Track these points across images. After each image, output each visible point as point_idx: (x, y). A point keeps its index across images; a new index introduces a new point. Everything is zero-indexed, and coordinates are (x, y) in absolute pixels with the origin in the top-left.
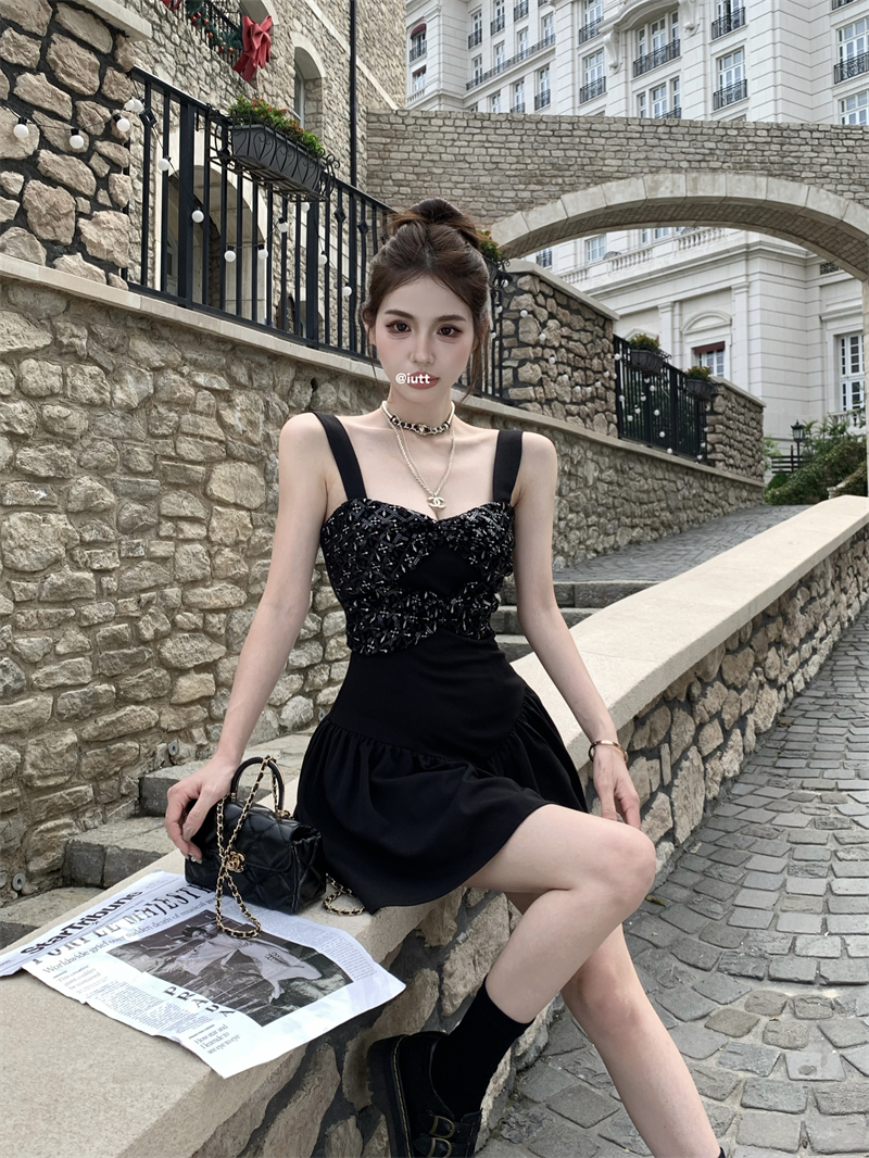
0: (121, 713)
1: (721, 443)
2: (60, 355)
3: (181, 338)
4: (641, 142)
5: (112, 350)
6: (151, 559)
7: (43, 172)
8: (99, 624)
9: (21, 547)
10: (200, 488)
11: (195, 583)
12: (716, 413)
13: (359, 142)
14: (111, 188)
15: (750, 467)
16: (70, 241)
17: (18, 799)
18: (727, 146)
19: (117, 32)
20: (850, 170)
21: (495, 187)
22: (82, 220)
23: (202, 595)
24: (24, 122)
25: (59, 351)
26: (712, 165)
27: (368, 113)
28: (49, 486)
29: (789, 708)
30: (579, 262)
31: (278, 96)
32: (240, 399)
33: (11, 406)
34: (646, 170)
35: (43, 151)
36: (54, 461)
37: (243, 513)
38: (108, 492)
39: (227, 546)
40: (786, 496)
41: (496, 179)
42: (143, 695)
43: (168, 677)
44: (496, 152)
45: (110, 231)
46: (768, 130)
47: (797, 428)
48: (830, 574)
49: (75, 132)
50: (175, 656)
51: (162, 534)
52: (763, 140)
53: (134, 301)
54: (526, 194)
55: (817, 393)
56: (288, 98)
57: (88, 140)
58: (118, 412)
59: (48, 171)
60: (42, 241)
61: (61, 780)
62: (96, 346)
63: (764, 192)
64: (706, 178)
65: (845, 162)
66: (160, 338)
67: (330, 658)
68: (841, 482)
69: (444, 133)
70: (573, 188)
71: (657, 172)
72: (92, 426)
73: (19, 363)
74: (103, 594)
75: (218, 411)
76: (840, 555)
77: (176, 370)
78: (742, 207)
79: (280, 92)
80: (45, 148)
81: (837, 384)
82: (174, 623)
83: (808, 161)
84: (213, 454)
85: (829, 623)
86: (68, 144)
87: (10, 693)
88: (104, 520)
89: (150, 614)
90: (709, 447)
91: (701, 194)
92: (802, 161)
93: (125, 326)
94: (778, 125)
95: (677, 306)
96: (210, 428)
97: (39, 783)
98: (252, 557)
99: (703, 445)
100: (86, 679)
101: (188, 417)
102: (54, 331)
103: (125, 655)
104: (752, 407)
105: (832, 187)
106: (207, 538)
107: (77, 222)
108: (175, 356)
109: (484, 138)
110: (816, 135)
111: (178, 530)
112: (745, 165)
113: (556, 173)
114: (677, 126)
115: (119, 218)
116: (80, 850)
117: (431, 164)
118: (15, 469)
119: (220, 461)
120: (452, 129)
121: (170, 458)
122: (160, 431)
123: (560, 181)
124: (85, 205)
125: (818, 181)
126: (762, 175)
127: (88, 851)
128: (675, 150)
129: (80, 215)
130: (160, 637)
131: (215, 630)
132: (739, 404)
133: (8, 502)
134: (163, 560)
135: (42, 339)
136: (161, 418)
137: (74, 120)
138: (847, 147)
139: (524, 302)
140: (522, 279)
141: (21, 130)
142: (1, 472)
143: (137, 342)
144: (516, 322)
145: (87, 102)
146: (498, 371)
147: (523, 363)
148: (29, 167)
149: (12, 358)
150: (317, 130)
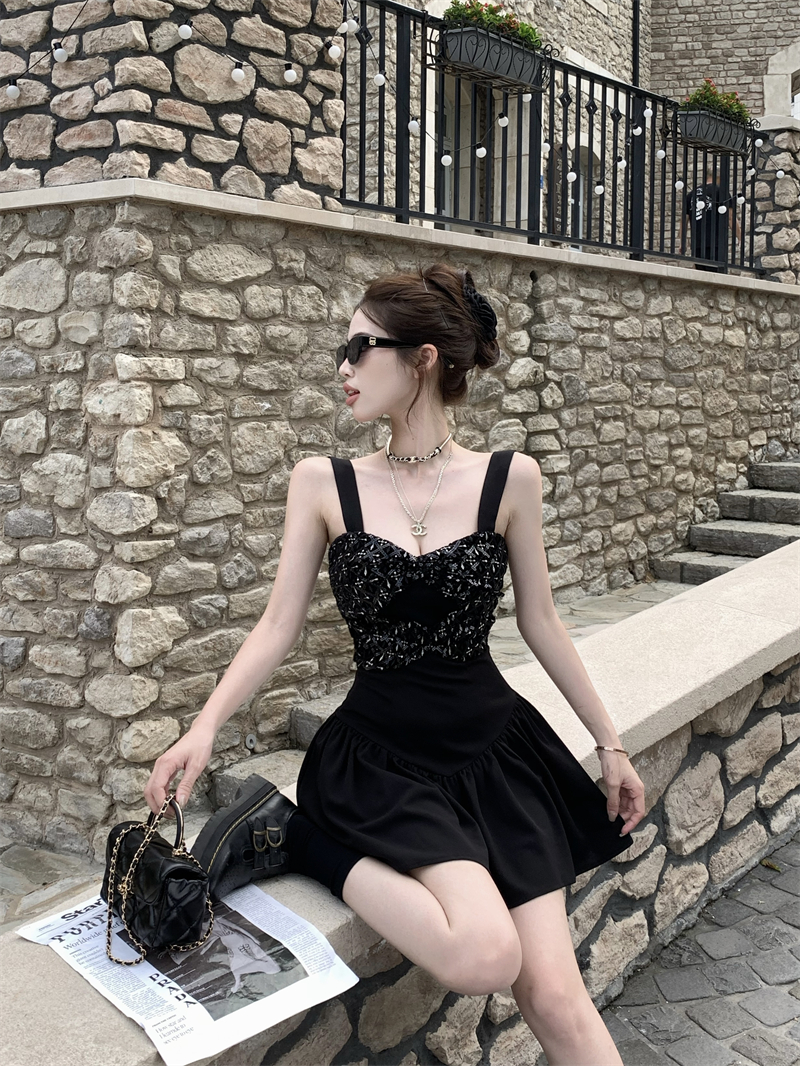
2: (281, 278)
3: (394, 250)
5: (328, 269)
7: (260, 110)
9: (247, 453)
14: (325, 114)
16: (287, 171)
22: (298, 150)
24: (239, 66)
25: (281, 275)
28: (273, 398)
33: (237, 329)
35: (259, 90)
36: (277, 376)
38: (327, 399)
45: (323, 157)
49: (288, 67)
53: (346, 220)
57: (302, 72)
58: (335, 326)
59: (264, 108)
60: (262, 175)
62: (313, 267)
66: (375, 252)
72: (311, 341)
73: (244, 290)
80: (262, 86)
86: (282, 79)
87: (244, 583)
88: (324, 426)
93: (341, 245)
102: (275, 257)
107: (293, 152)
108: (388, 268)
115: (333, 143)
116: (303, 718)
118: (243, 385)
124: (300, 135)
127: (309, 719)
129: (296, 144)
133: (236, 415)
135: (263, 266)
137: (289, 55)
139: (781, 162)
140: (779, 138)
141: (238, 74)
142: (230, 388)
143: (352, 259)
144: (772, 183)
145: (300, 35)
146: (747, 238)
147: (777, 228)
148: (247, 106)
149: (237, 287)
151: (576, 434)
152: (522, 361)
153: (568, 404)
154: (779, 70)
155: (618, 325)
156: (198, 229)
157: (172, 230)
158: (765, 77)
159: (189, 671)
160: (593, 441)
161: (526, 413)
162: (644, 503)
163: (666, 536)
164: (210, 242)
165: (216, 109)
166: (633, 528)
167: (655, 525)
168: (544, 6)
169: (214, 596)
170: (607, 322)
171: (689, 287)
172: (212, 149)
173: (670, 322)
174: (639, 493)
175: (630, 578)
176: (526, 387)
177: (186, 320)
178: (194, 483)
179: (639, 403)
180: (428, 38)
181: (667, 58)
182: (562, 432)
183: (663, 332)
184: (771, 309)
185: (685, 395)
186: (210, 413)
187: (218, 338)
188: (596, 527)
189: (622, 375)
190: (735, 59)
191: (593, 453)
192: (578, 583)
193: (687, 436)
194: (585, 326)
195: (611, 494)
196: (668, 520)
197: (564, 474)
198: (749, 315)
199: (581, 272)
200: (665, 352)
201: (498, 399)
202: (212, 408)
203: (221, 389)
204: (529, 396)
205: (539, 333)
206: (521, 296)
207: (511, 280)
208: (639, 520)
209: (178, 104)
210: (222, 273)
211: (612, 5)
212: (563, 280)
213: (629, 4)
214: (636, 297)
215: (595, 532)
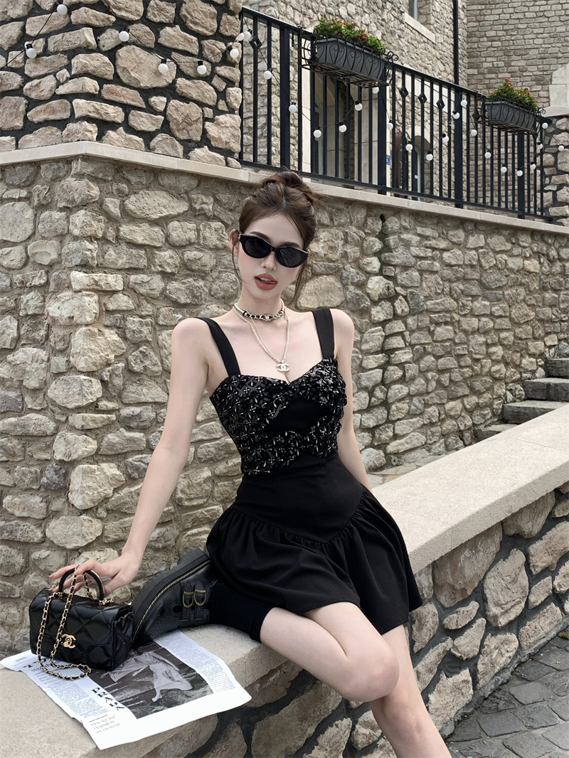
2: (195, 216)
5: (231, 210)
7: (180, 94)
13: (460, 11)
14: (227, 98)
16: (199, 139)
17: (173, 513)
22: (207, 123)
24: (164, 61)
25: (195, 214)
28: (185, 310)
32: (322, 234)
33: (162, 254)
35: (179, 79)
45: (226, 129)
49: (200, 63)
53: (244, 175)
57: (210, 67)
59: (183, 93)
60: (181, 141)
61: (201, 501)
62: (219, 208)
72: (219, 263)
73: (167, 224)
80: (181, 77)
86: (196, 72)
93: (240, 193)
97: (186, 503)
102: (190, 201)
107: (204, 125)
115: (233, 119)
118: (166, 297)
124: (209, 112)
129: (205, 119)
133: (161, 323)
135: (182, 207)
137: (201, 55)
139: (562, 139)
140: (560, 122)
141: (164, 67)
142: (157, 299)
144: (555, 155)
145: (209, 41)
146: (539, 195)
147: (560, 187)
148: (170, 91)
149: (162, 222)
150: (427, 6)
151: (416, 335)
152: (375, 279)
153: (412, 313)
154: (560, 81)
155: (446, 255)
156: (133, 179)
157: (114, 180)
158: (550, 86)
159: (126, 513)
160: (429, 340)
161: (385, 321)
162: (468, 387)
163: (486, 412)
164: (142, 189)
165: (146, 93)
166: (461, 406)
167: (478, 403)
168: (389, 35)
169: (144, 456)
170: (438, 252)
171: (497, 229)
172: (144, 122)
173: (484, 253)
174: (465, 379)
175: (461, 443)
176: (383, 299)
177: (124, 246)
178: (129, 370)
179: (463, 313)
180: (303, 46)
181: (479, 73)
182: (407, 333)
183: (479, 261)
184: (557, 245)
185: (497, 308)
186: (141, 317)
187: (148, 260)
189: (450, 292)
190: (528, 74)
191: (429, 348)
192: (423, 446)
193: (499, 338)
194: (422, 255)
195: (445, 379)
196: (487, 400)
197: (410, 363)
198: (542, 249)
199: (417, 216)
200: (481, 276)
201: (367, 311)
202: (143, 313)
203: (150, 298)
204: (387, 305)
205: (387, 259)
206: (374, 232)
207: (366, 220)
208: (465, 400)
209: (119, 88)
210: (151, 212)
211: (438, 35)
212: (405, 221)
213: (451, 34)
214: (460, 235)
215: (433, 408)
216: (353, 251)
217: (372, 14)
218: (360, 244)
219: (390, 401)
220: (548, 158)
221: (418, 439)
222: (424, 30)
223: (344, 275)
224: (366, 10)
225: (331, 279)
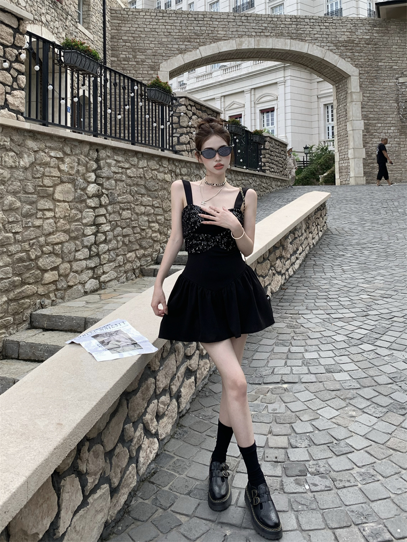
0: (23, 288)
1: (268, 162)
3: (45, 138)
4: (234, 24)
5: (19, 145)
6: (34, 227)
8: (15, 253)
10: (51, 197)
11: (50, 234)
12: (266, 149)
13: (107, 22)
14: (18, 81)
15: (281, 172)
16: (3, 104)
18: (272, 26)
19: (20, 19)
20: (327, 36)
21: (169, 43)
22: (7, 95)
23: (53, 239)
26: (266, 34)
27: (111, 9)
29: (286, 282)
30: (208, 70)
31: (71, 4)
32: (67, 160)
34: (237, 36)
37: (66, 204)
38: (18, 201)
39: (61, 218)
40: (301, 179)
41: (169, 39)
42: (31, 281)
43: (40, 273)
44: (170, 27)
45: (18, 99)
46: (291, 19)
47: (306, 148)
48: (304, 227)
49: (5, 61)
50: (43, 265)
51: (38, 217)
52: (289, 23)
53: (27, 125)
54: (183, 47)
55: (316, 131)
56: (75, 5)
57: (9, 64)
58: (21, 170)
61: (1, 315)
62: (13, 145)
63: (289, 47)
64: (263, 40)
65: (325, 33)
66: (37, 139)
67: (103, 263)
68: (325, 173)
69: (146, 19)
70: (204, 44)
71: (242, 37)
72: (12, 176)
74: (17, 242)
75: (58, 166)
76: (309, 218)
77: (43, 151)
78: (280, 52)
79: (71, 2)
81: (325, 127)
82: (42, 251)
83: (308, 32)
84: (56, 182)
85: (304, 247)
86: (2, 66)
88: (16, 213)
89: (34, 249)
90: (263, 164)
91: (261, 47)
92: (306, 32)
93: (24, 136)
94: (295, 16)
95: (253, 90)
96: (56, 173)
98: (71, 222)
99: (260, 163)
100: (10, 275)
101: (48, 169)
103: (24, 265)
104: (282, 145)
105: (319, 44)
106: (54, 216)
108: (42, 146)
109: (164, 21)
110: (312, 21)
111: (44, 215)
112: (280, 34)
113: (196, 37)
114: (250, 16)
115: (21, 93)
116: (9, 343)
117: (140, 33)
119: (58, 185)
120: (149, 17)
121: (41, 186)
122: (37, 176)
123: (198, 40)
124: (8, 89)
125: (313, 41)
126: (288, 39)
127: (12, 344)
128: (249, 27)
129: (6, 93)
130: (37, 258)
131: (57, 252)
132: (276, 144)
134: (39, 227)
136: (37, 171)
137: (5, 57)
138: (326, 26)
139: (182, 109)
140: (181, 100)
143: (28, 141)
144: (179, 117)
145: (9, 48)
146: (171, 138)
147: (181, 135)
150: (88, 18)
151: (112, 215)
152: (92, 185)
153: (110, 203)
154: (164, 69)
155: (128, 171)
158: (159, 72)
160: (119, 218)
161: (95, 207)
162: (139, 245)
163: (148, 259)
166: (135, 255)
167: (144, 254)
168: (69, 35)
170: (125, 170)
171: (153, 157)
173: (147, 170)
174: (137, 240)
175: (134, 276)
176: (94, 196)
179: (137, 203)
181: (118, 60)
182: (108, 215)
183: (144, 174)
184: (180, 167)
185: (156, 202)
188: (121, 255)
189: (130, 192)
190: (146, 64)
191: (119, 223)
192: (115, 279)
194: (117, 171)
195: (126, 240)
196: (150, 252)
197: (109, 231)
198: (173, 169)
199: (114, 149)
200: (145, 183)
201: (85, 201)
204: (96, 200)
205: (99, 174)
206: (93, 158)
207: (89, 152)
208: (137, 252)
211: (94, 36)
212: (109, 152)
213: (102, 36)
214: (134, 160)
215: (120, 257)
216: (82, 169)
217: (60, 22)
218: (86, 165)
219: (100, 253)
220: (175, 119)
221: (113, 274)
222: (86, 32)
223: (77, 183)
224: (57, 19)
225: (70, 186)
